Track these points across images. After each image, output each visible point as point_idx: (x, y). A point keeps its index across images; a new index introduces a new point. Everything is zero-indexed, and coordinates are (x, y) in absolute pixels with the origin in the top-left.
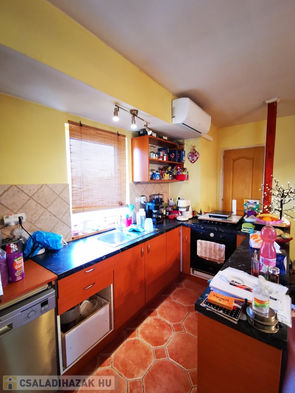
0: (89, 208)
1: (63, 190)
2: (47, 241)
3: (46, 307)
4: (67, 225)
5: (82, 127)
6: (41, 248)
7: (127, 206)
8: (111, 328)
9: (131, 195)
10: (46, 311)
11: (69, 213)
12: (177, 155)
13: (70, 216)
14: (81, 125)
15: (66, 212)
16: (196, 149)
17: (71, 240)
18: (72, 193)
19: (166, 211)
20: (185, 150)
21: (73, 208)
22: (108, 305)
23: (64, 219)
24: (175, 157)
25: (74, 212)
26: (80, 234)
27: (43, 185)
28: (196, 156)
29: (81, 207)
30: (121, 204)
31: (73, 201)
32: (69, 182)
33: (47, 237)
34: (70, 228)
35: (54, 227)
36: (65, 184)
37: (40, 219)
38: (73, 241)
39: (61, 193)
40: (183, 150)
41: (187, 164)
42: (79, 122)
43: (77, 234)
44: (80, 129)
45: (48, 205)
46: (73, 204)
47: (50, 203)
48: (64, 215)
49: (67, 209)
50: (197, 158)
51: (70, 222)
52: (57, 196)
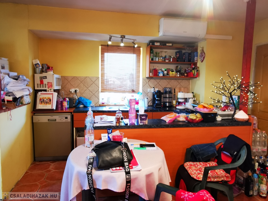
0: (110, 91)
1: (96, 80)
3: (67, 120)
4: (97, 98)
7: (138, 93)
11: (99, 92)
14: (108, 46)
15: (97, 91)
16: (204, 50)
17: (99, 105)
18: (101, 82)
20: (198, 51)
23: (96, 94)
25: (101, 92)
26: (105, 104)
27: (87, 77)
28: (203, 56)
30: (133, 91)
31: (101, 86)
32: (100, 76)
34: (99, 99)
35: (91, 97)
36: (97, 77)
37: (85, 92)
38: (100, 107)
41: (199, 63)
43: (103, 103)
44: (107, 48)
46: (101, 88)
47: (89, 86)
50: (204, 58)
51: (99, 96)
52: (93, 82)
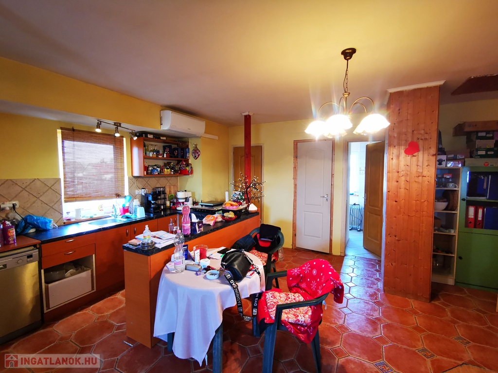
0: (82, 198)
1: (55, 183)
2: (38, 223)
3: (31, 259)
4: (59, 212)
5: (75, 132)
6: (32, 228)
7: (125, 197)
8: (93, 289)
9: (130, 187)
10: (31, 262)
11: (61, 202)
12: (179, 152)
13: (61, 204)
14: (73, 130)
15: (57, 201)
16: (198, 147)
17: (63, 224)
18: (64, 186)
19: (170, 203)
20: (190, 147)
21: (65, 198)
22: (90, 271)
23: (56, 207)
24: (177, 154)
25: (66, 202)
26: (73, 220)
27: (35, 179)
28: (197, 153)
29: (74, 198)
30: (118, 196)
31: (65, 192)
32: (62, 177)
33: (37, 220)
34: (62, 214)
35: (46, 213)
36: (57, 178)
37: (32, 206)
38: (64, 225)
39: (53, 185)
40: (187, 147)
41: (191, 160)
42: (71, 127)
43: (69, 220)
44: (73, 133)
45: (40, 195)
46: (65, 195)
47: (42, 194)
48: (55, 204)
49: (59, 199)
50: (199, 155)
51: (61, 210)
52: (48, 188)
